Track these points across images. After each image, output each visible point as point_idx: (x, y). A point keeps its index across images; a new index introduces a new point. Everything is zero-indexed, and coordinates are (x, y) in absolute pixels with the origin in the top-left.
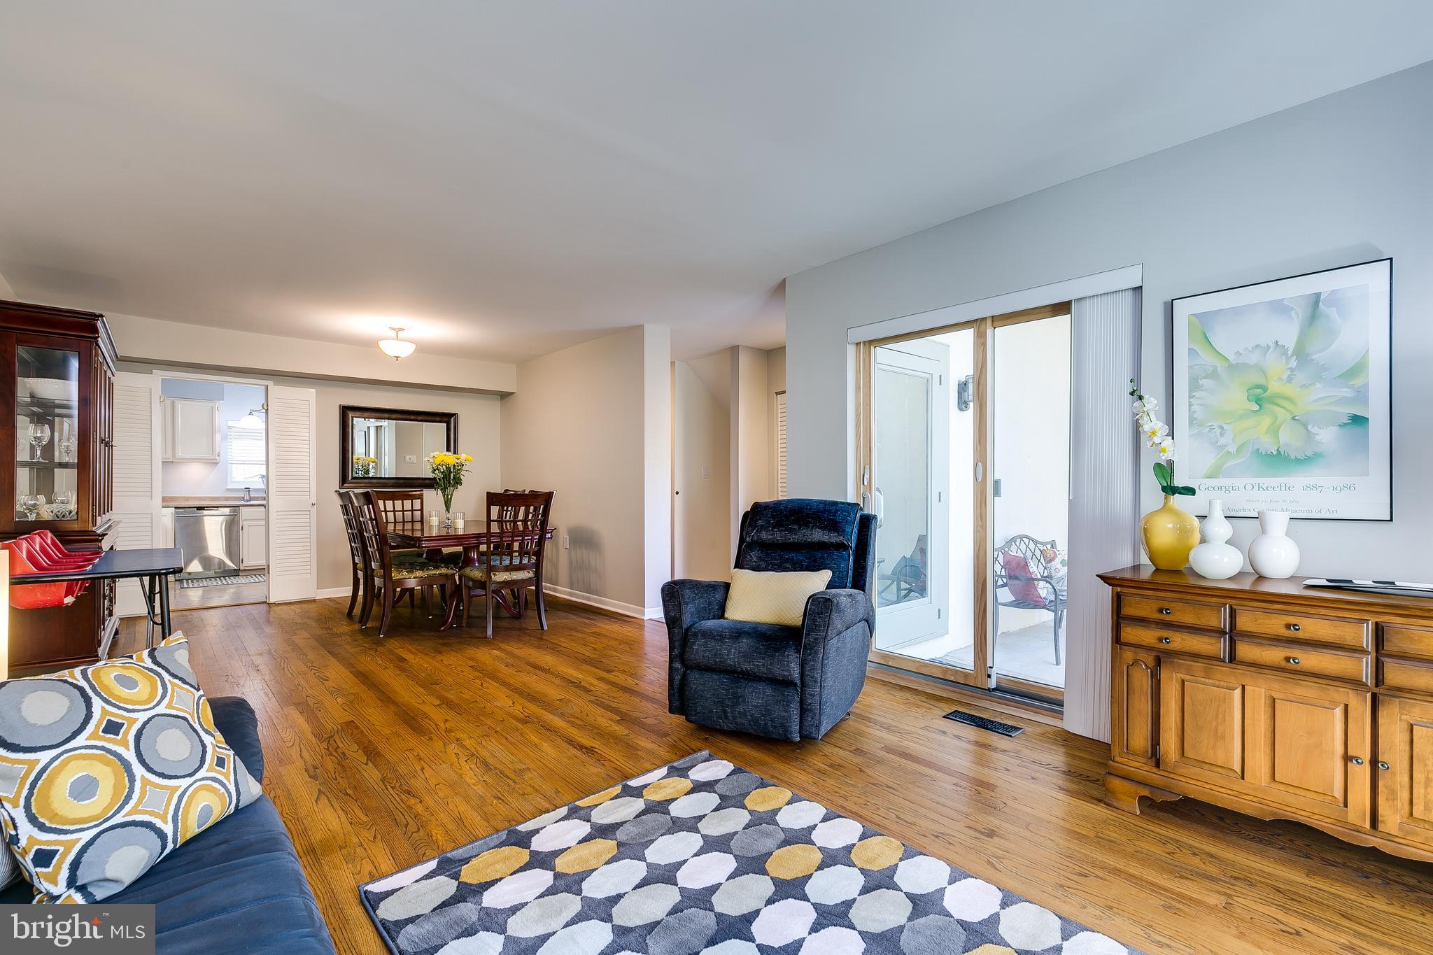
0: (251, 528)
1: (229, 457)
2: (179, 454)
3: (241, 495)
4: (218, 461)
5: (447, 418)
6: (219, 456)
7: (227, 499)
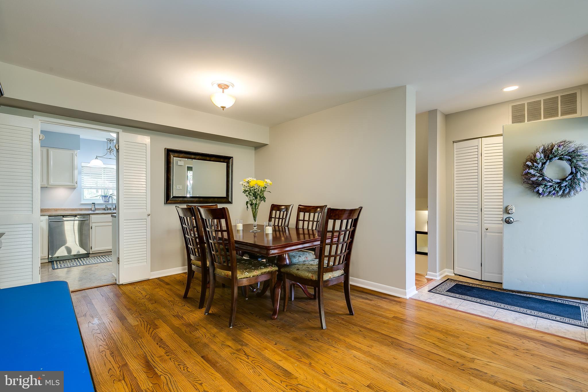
0: (97, 227)
1: (82, 185)
2: (52, 182)
3: (90, 207)
4: (75, 187)
5: (227, 160)
6: (76, 183)
7: (81, 210)
